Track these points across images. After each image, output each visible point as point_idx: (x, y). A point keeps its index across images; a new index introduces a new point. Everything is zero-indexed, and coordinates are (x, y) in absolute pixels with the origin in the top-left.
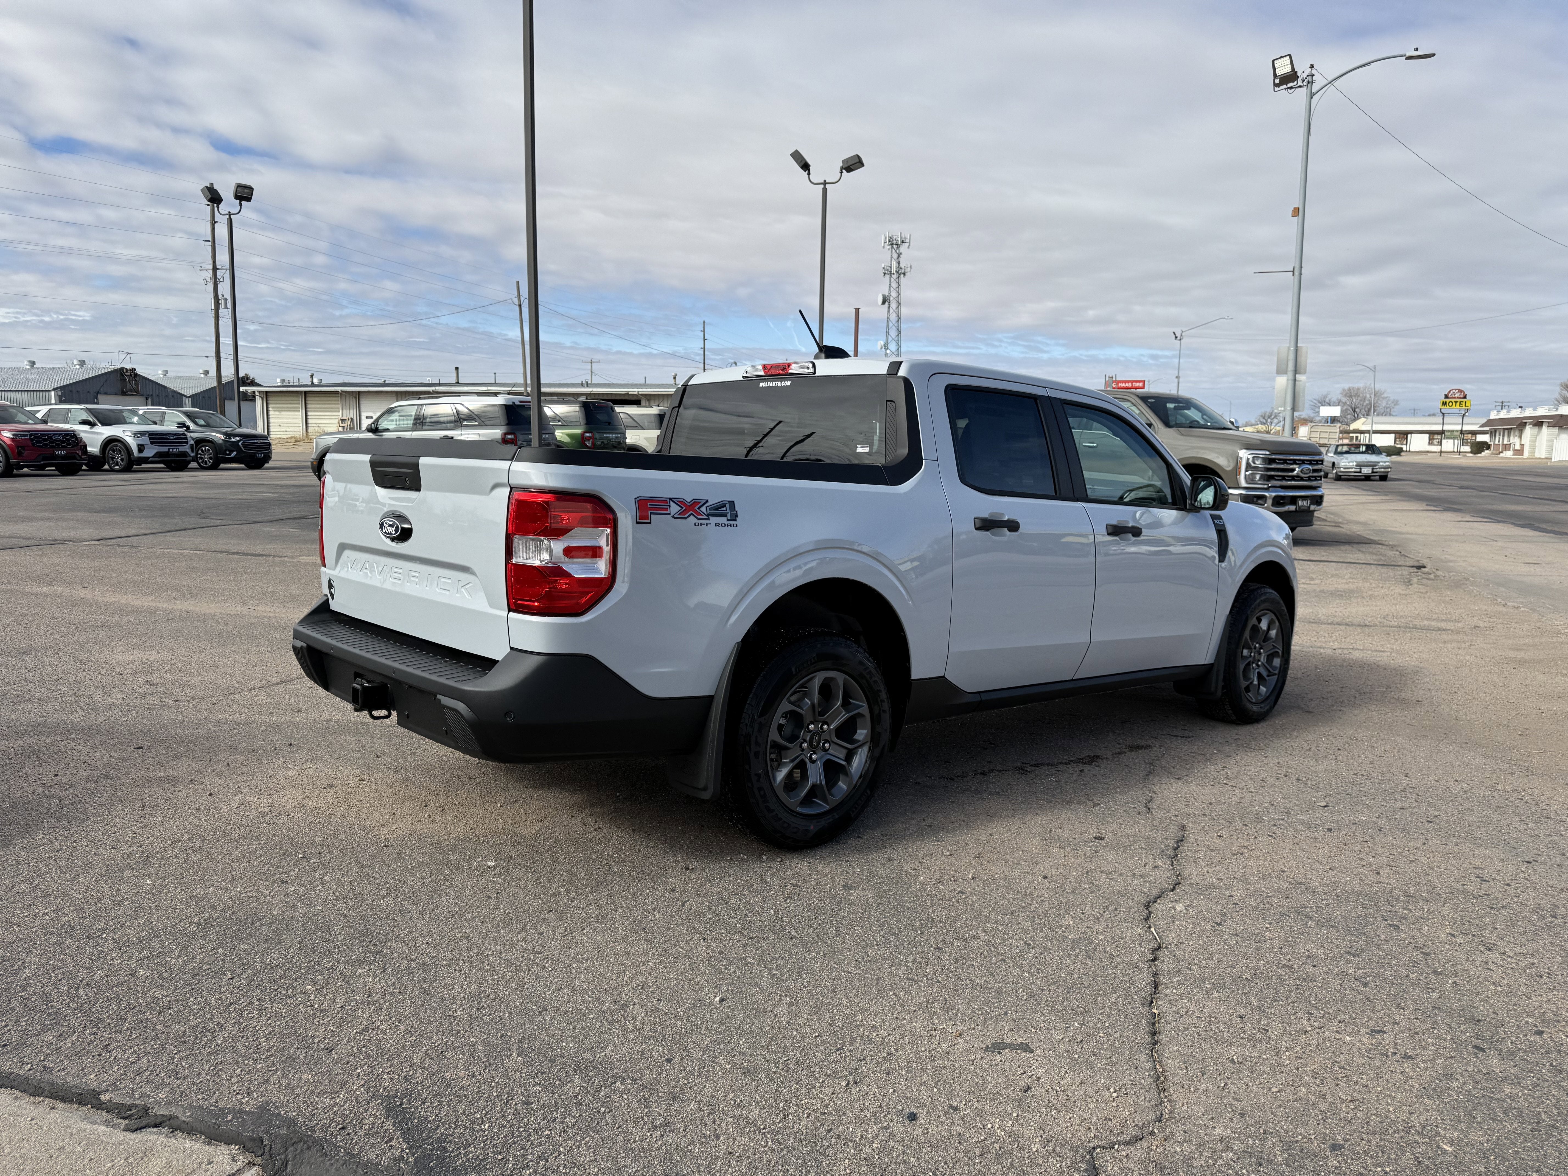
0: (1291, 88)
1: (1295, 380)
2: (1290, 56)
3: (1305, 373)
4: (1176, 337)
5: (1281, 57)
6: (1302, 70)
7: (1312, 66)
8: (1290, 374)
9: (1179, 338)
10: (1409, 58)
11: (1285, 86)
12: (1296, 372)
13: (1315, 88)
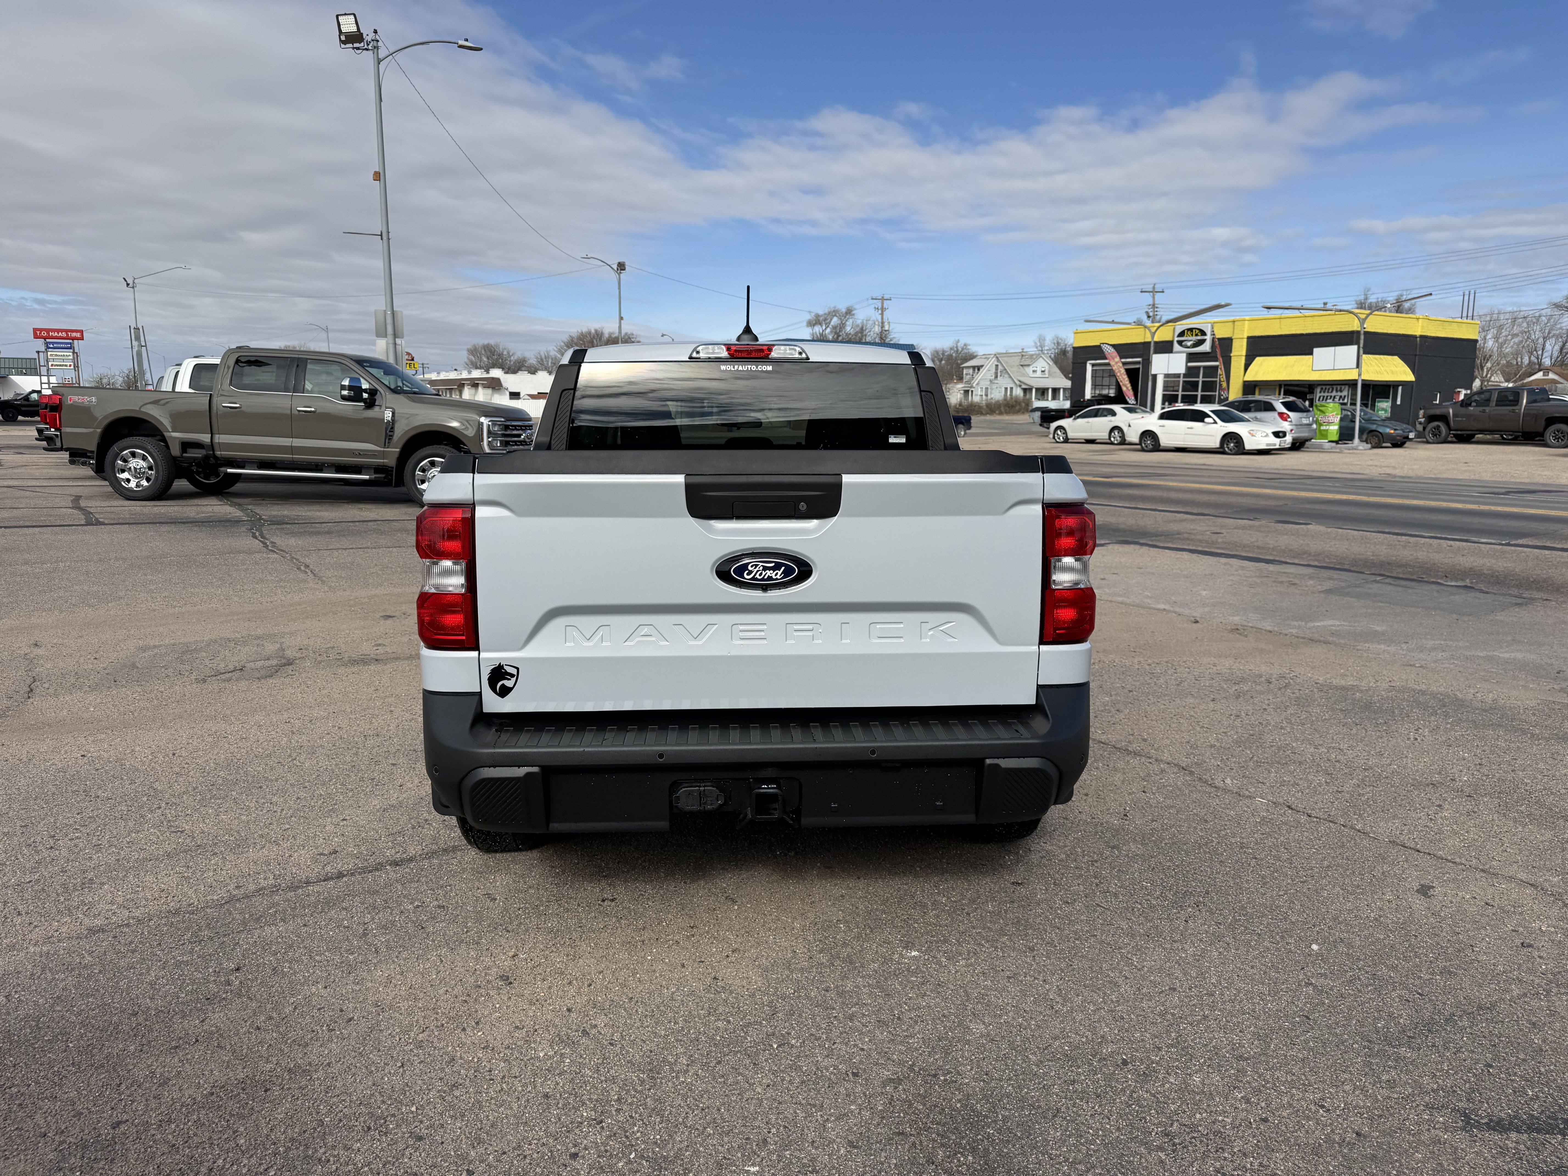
0: (358, 48)
1: (395, 344)
2: (355, 15)
3: (402, 337)
4: (128, 285)
5: (345, 14)
6: (368, 33)
7: (375, 32)
8: (390, 338)
9: (131, 285)
10: (461, 47)
11: (351, 45)
12: (395, 336)
13: (382, 53)
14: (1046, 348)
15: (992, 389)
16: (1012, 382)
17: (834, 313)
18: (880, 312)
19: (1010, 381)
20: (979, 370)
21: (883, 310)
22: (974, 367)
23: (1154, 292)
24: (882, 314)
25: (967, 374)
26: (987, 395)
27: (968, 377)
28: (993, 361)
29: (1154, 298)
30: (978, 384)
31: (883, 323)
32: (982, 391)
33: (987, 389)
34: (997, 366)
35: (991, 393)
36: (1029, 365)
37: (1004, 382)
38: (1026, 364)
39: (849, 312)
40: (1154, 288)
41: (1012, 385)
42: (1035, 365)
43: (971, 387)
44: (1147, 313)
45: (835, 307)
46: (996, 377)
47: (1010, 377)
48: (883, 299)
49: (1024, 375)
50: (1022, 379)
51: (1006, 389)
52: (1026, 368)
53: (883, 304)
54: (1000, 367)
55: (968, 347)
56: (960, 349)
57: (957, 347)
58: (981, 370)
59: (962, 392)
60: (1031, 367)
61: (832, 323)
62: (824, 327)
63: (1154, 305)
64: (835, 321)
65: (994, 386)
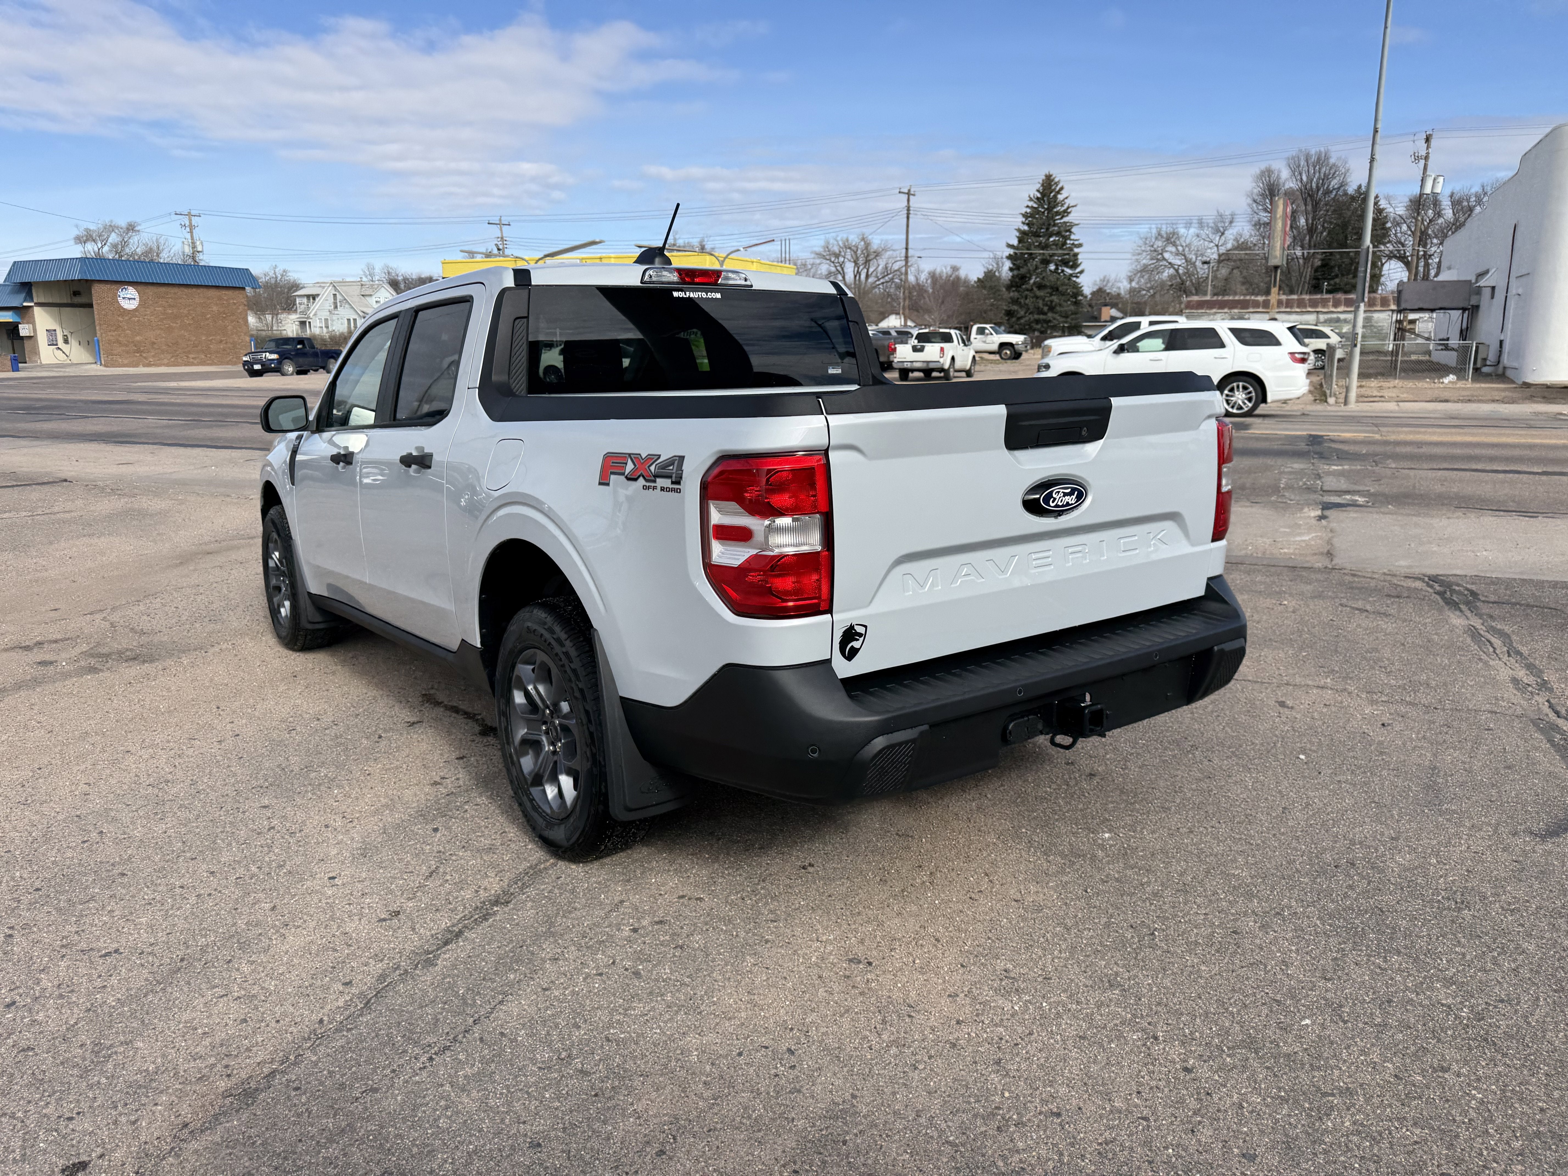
14: (377, 278)
15: (333, 320)
16: (354, 313)
17: (111, 228)
18: (188, 229)
19: (352, 311)
20: (314, 299)
21: (192, 228)
22: (308, 296)
23: (500, 224)
24: (191, 232)
25: (300, 304)
26: (327, 327)
27: (302, 306)
28: (330, 290)
29: (501, 230)
30: (315, 315)
31: (193, 243)
32: (321, 322)
33: (326, 320)
34: (335, 295)
35: (332, 325)
36: (371, 295)
37: (345, 313)
38: (367, 293)
39: (131, 228)
40: (500, 220)
41: (356, 317)
42: (377, 295)
43: (308, 318)
44: (496, 245)
45: (111, 221)
46: (336, 307)
47: (352, 308)
48: (189, 215)
49: (367, 306)
50: (365, 310)
51: (349, 320)
52: (368, 298)
53: (190, 221)
54: (339, 297)
55: (289, 274)
56: (279, 277)
57: (275, 273)
58: (317, 300)
59: (297, 323)
60: (373, 297)
61: (110, 240)
62: (100, 245)
63: (502, 238)
64: (114, 238)
65: (335, 317)
